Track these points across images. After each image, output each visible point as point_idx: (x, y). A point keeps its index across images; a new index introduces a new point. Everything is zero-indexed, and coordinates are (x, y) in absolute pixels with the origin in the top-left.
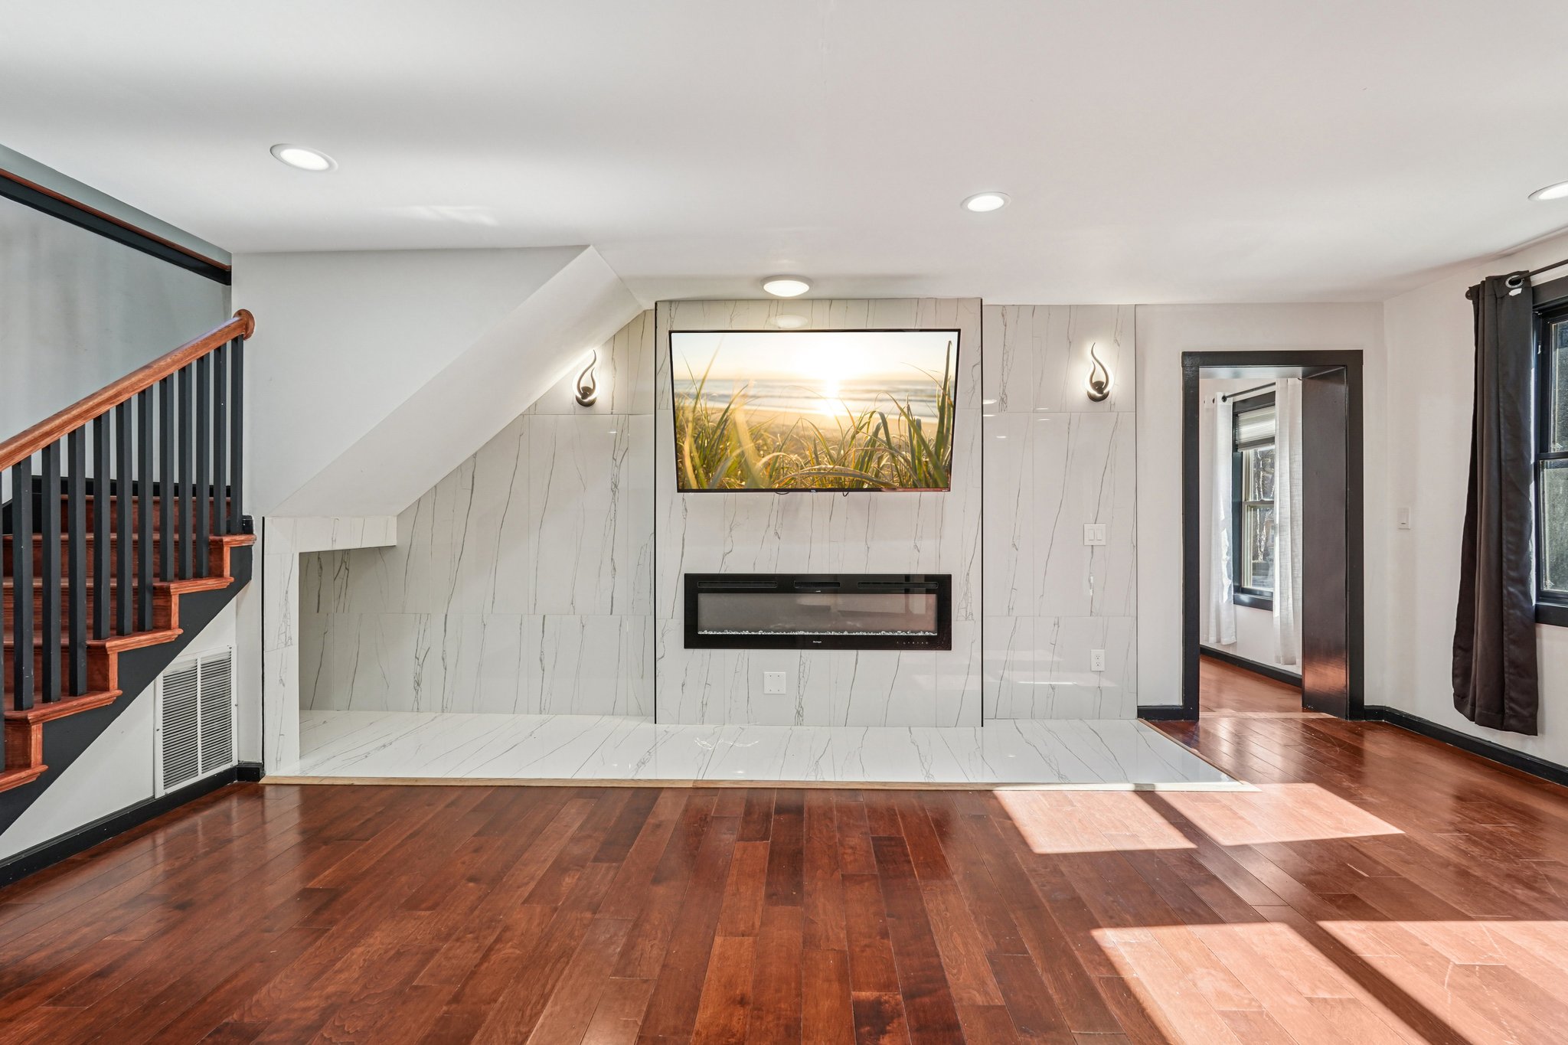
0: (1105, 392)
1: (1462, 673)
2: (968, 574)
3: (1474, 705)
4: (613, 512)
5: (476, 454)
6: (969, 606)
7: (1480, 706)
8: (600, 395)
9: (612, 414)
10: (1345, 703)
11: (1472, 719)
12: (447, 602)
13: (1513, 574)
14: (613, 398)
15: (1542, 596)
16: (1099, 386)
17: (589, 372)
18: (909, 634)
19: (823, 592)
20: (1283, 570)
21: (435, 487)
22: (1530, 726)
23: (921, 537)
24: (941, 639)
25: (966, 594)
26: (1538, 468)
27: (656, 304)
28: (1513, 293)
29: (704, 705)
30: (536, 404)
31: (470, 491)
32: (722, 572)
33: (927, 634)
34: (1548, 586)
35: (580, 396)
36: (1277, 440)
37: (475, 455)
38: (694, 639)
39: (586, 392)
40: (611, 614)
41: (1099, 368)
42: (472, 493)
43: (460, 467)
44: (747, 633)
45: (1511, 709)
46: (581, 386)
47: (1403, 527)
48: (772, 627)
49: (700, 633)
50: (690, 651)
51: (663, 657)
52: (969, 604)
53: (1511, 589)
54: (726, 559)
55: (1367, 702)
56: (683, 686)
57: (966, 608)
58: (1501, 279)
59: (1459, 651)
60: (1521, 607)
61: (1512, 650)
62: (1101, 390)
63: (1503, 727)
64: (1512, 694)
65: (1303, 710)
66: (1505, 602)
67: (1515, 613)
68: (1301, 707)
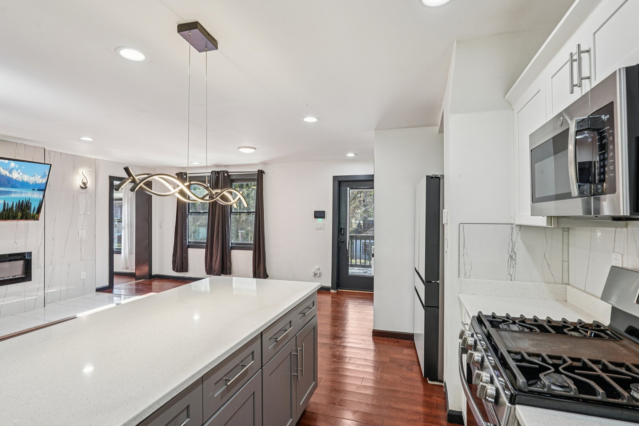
0: (86, 186)
1: (174, 262)
2: (39, 251)
3: (177, 268)
6: (39, 263)
7: (179, 268)
10: (148, 276)
11: (177, 271)
13: (184, 238)
15: (189, 242)
16: (84, 184)
18: (11, 277)
20: (125, 241)
22: (187, 271)
23: (18, 238)
24: (26, 277)
25: (38, 259)
26: (188, 215)
28: (184, 177)
33: (20, 276)
34: (190, 240)
36: (123, 199)
41: (84, 178)
45: (184, 267)
47: (161, 227)
52: (39, 262)
53: (184, 241)
55: (153, 274)
57: (38, 264)
58: (182, 173)
59: (174, 257)
60: (185, 245)
61: (184, 255)
62: (85, 185)
63: (183, 272)
64: (184, 264)
65: (135, 281)
66: (182, 244)
67: (184, 246)
68: (135, 280)
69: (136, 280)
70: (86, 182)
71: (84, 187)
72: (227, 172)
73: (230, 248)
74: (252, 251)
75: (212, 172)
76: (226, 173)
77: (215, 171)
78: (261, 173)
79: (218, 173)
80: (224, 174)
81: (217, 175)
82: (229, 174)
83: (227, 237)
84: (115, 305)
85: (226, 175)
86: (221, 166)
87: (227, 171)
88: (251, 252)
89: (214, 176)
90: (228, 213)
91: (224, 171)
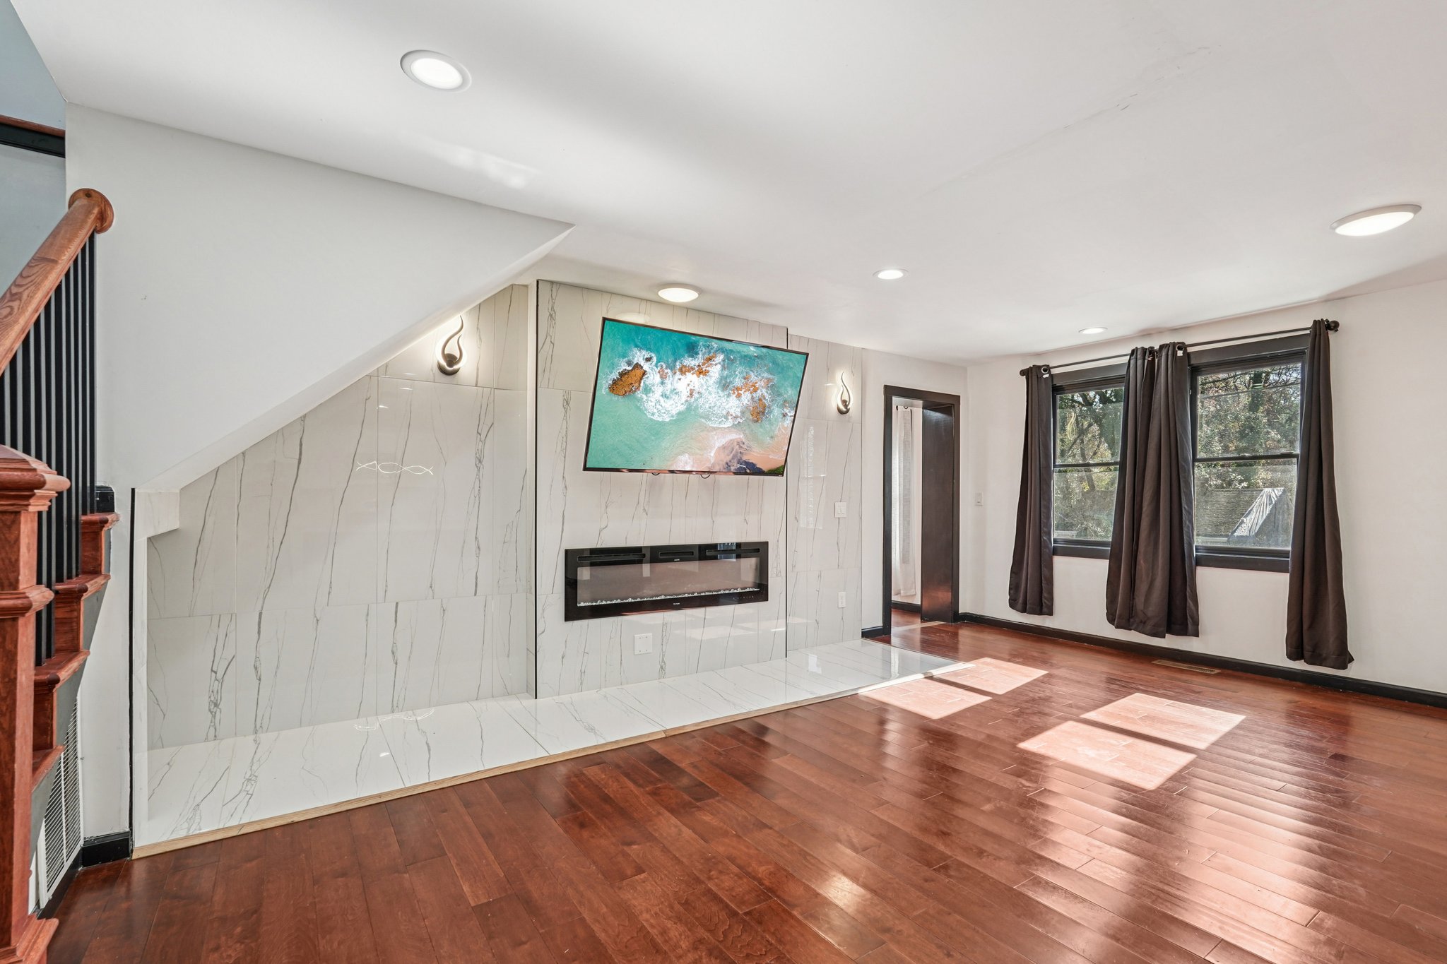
0: (848, 407)
1: (1014, 588)
2: (777, 540)
3: (1023, 604)
4: (477, 488)
5: (305, 416)
7: (1030, 604)
8: (465, 366)
9: (476, 386)
10: (949, 614)
11: (1024, 610)
12: (261, 599)
13: (1045, 529)
14: (478, 369)
15: (1056, 540)
17: (457, 337)
18: (739, 590)
19: (682, 560)
21: (243, 453)
22: (1050, 613)
23: (749, 512)
24: (760, 593)
25: (776, 556)
26: (1053, 472)
27: (538, 282)
28: (1044, 376)
29: (582, 673)
30: (386, 366)
31: (297, 461)
32: (599, 546)
33: (751, 590)
34: (1058, 535)
35: (444, 363)
37: (304, 418)
38: (573, 612)
39: (451, 360)
40: (475, 595)
41: (845, 392)
42: (299, 463)
43: (281, 432)
44: (619, 601)
46: (446, 352)
47: (979, 504)
48: (638, 594)
49: (578, 605)
50: (570, 623)
51: (543, 632)
52: (779, 564)
53: (1045, 538)
54: (601, 534)
55: (961, 611)
56: (563, 658)
57: (777, 567)
58: (1039, 367)
59: (1013, 575)
60: (1047, 547)
61: (1045, 571)
62: (846, 406)
63: (1041, 613)
64: (1045, 594)
65: (921, 622)
66: (1040, 544)
67: (1045, 551)
68: (920, 620)
69: (923, 620)
70: (848, 400)
71: (844, 410)
72: (1182, 346)
73: (1194, 562)
74: (1289, 574)
75: (1133, 351)
76: (1180, 348)
77: (1143, 348)
78: (1324, 329)
79: (1150, 353)
80: (1174, 353)
81: (1150, 359)
82: (1190, 350)
83: (1185, 529)
84: (923, 677)
85: (1180, 353)
86: (1160, 331)
87: (1183, 343)
88: (1284, 579)
89: (1139, 362)
90: (1186, 461)
91: (1174, 344)
